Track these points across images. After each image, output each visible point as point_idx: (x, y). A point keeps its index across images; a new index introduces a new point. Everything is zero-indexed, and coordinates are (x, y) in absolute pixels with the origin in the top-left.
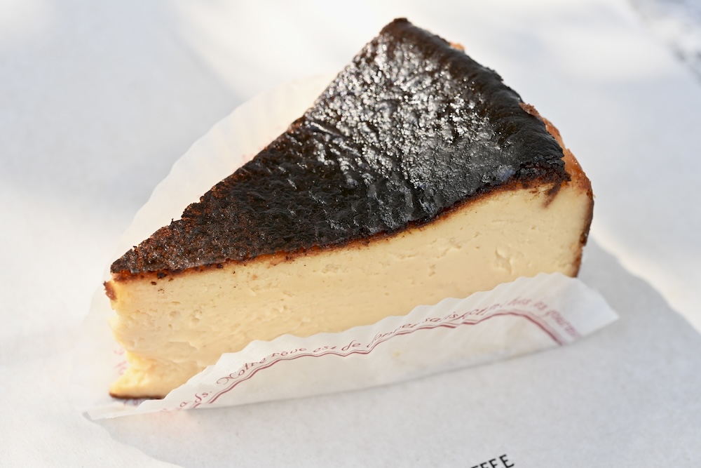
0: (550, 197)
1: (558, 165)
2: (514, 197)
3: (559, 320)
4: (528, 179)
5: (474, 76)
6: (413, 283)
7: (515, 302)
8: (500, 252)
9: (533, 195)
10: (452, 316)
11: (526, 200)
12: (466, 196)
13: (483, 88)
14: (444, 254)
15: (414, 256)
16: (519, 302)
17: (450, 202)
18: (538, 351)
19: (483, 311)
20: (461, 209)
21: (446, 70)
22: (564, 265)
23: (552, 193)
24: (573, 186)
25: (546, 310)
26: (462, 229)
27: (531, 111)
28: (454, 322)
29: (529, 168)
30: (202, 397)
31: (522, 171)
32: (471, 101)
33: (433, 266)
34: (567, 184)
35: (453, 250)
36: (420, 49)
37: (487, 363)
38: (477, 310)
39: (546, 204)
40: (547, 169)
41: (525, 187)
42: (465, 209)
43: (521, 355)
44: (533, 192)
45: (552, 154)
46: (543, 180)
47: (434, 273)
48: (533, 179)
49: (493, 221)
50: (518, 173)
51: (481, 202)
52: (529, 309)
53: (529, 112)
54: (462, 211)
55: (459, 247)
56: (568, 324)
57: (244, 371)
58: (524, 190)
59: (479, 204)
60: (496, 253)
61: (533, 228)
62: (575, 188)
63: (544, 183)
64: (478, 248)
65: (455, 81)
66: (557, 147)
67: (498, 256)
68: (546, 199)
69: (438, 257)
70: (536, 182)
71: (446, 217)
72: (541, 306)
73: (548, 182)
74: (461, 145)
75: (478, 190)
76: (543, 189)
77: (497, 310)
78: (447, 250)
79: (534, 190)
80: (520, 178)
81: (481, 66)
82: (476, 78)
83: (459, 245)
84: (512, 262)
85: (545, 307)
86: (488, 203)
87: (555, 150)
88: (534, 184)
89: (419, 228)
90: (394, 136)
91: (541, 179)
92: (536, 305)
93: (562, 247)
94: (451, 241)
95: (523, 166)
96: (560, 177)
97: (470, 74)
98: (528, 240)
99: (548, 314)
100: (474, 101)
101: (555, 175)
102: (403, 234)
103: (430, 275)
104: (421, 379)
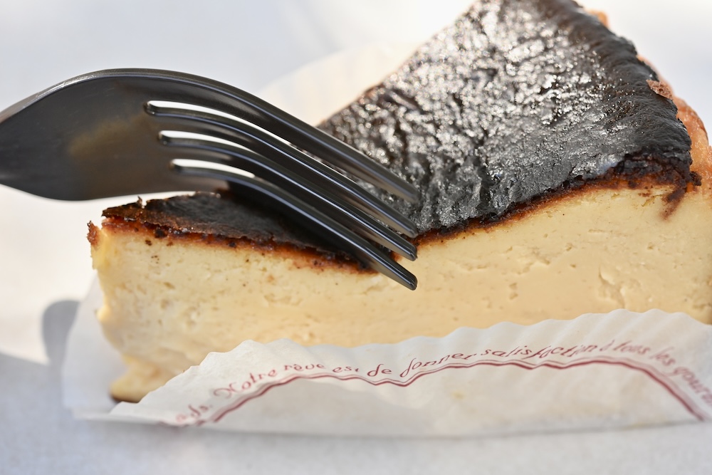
0: (670, 205)
1: (679, 160)
2: (618, 199)
3: (693, 383)
4: (636, 175)
5: (598, 44)
6: (489, 306)
7: (623, 346)
8: (605, 276)
9: (645, 199)
10: (524, 352)
11: (635, 206)
12: (548, 190)
13: (605, 60)
14: (527, 269)
15: (485, 267)
16: (631, 349)
17: (525, 196)
18: (670, 424)
19: (569, 350)
20: (542, 208)
21: (564, 35)
22: (702, 307)
23: (673, 200)
24: (704, 194)
25: (674, 367)
26: (546, 236)
27: (660, 90)
28: (527, 360)
29: (637, 160)
30: (200, 410)
31: (627, 164)
32: (584, 73)
33: (514, 285)
34: (694, 189)
35: (539, 264)
36: (539, 10)
37: (598, 430)
38: (562, 349)
39: (666, 215)
40: (664, 165)
41: (632, 186)
42: (548, 209)
43: (645, 426)
44: (644, 195)
45: (672, 145)
46: (659, 179)
47: (516, 295)
48: (641, 176)
49: (590, 231)
50: (622, 165)
51: (569, 200)
52: (647, 361)
53: (657, 92)
54: (544, 211)
55: (548, 263)
56: (707, 390)
57: (249, 384)
58: (630, 190)
59: (567, 203)
60: (600, 276)
61: (651, 248)
62: (707, 196)
63: (658, 183)
64: (574, 266)
65: (572, 50)
66: (683, 138)
67: (605, 282)
68: (666, 207)
69: (519, 273)
70: (648, 182)
71: (522, 215)
72: (667, 360)
73: (664, 183)
74: (560, 127)
75: (566, 183)
76: (659, 192)
77: (595, 354)
78: (531, 264)
79: (645, 191)
80: (624, 173)
81: (614, 35)
82: (600, 47)
83: (547, 259)
84: (623, 291)
85: (671, 361)
86: (580, 203)
87: (679, 141)
88: (645, 184)
89: (485, 229)
90: (481, 113)
91: (653, 177)
92: (658, 357)
93: (695, 280)
94: (534, 253)
95: (627, 156)
96: (683, 177)
97: (593, 42)
98: (643, 263)
99: (676, 372)
100: (589, 75)
101: (675, 173)
102: (463, 234)
103: (512, 298)
104: (505, 436)
